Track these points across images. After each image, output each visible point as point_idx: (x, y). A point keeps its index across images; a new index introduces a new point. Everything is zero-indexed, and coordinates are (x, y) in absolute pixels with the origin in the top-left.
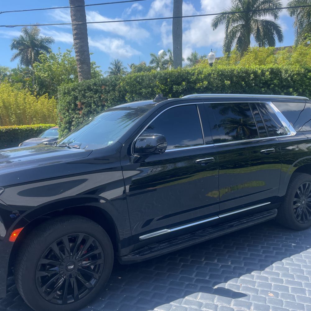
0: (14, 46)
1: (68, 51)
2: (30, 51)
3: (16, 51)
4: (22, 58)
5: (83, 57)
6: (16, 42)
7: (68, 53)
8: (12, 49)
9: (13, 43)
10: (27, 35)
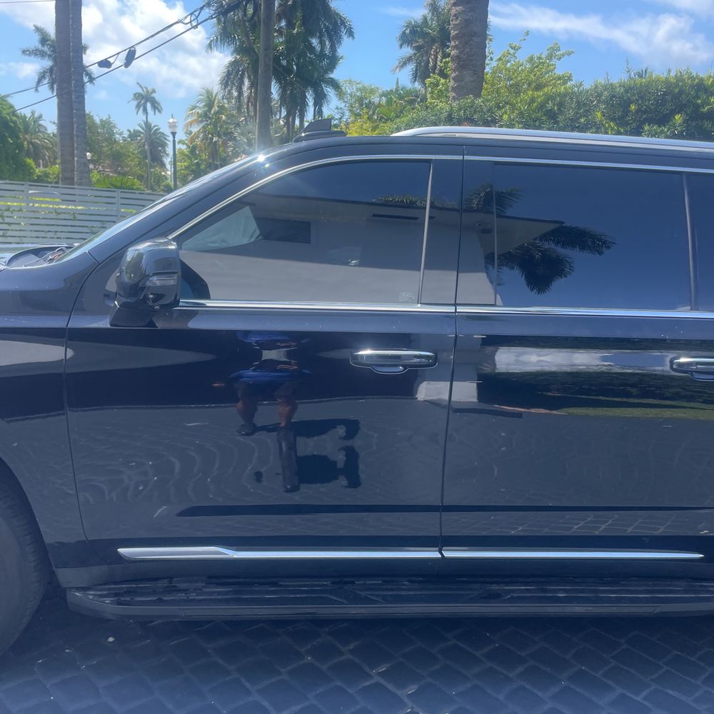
0: (405, 39)
1: (512, 48)
2: (435, 51)
3: (408, 51)
4: (417, 67)
5: (467, 50)
6: (410, 30)
7: (512, 51)
8: (401, 46)
9: (404, 33)
10: (433, 14)
